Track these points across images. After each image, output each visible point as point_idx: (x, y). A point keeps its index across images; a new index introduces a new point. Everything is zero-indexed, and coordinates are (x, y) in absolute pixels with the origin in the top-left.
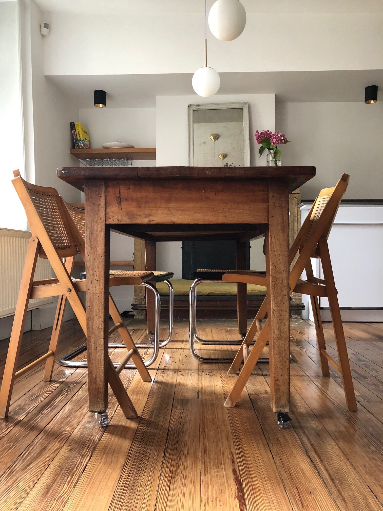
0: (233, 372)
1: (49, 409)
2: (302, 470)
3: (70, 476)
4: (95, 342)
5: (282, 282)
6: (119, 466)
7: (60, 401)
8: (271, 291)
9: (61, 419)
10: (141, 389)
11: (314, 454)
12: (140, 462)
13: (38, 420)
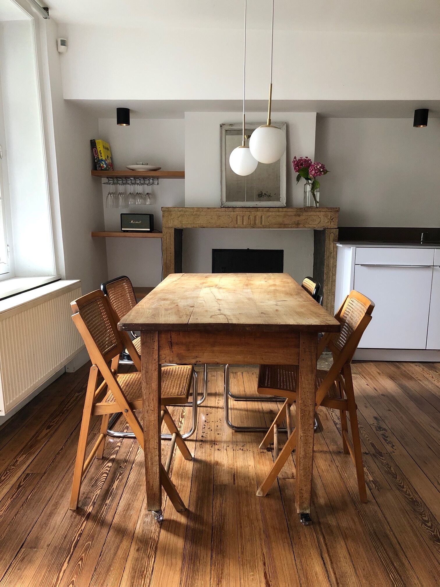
0: (264, 448)
1: (110, 498)
2: (316, 574)
3: (143, 579)
4: (151, 459)
5: (309, 414)
6: (178, 569)
7: (117, 488)
8: (299, 420)
9: (123, 512)
10: (184, 471)
11: (326, 555)
12: (194, 565)
13: (104, 513)
